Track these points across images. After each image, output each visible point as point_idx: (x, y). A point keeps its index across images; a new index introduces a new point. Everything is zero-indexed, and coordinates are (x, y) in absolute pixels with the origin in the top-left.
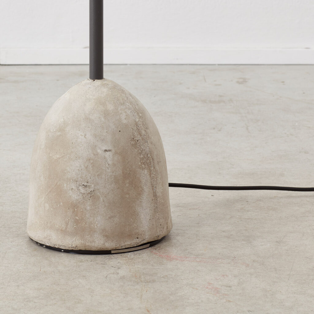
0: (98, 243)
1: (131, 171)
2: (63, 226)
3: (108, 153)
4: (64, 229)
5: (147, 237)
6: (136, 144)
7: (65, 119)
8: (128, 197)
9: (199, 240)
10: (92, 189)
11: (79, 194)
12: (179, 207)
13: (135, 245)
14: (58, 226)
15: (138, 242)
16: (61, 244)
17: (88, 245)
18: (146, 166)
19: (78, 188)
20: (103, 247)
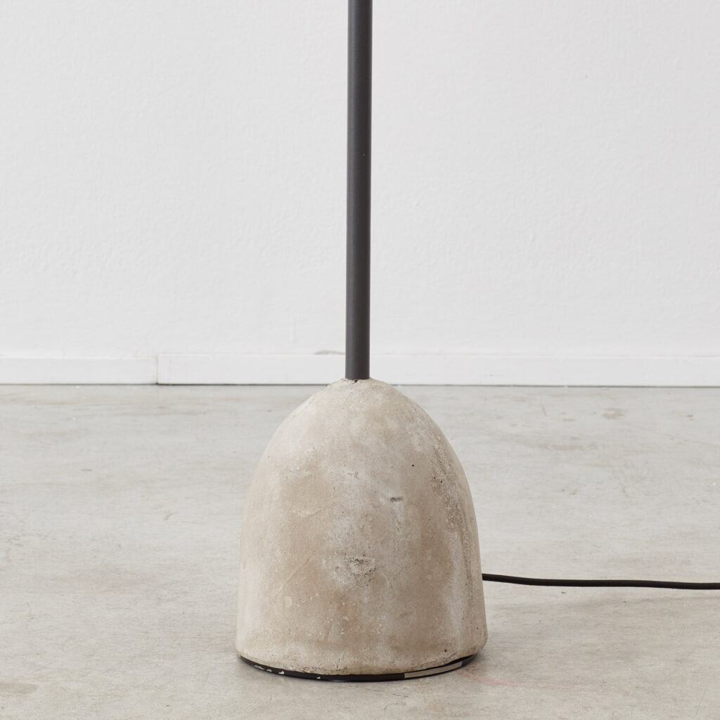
0: (383, 660)
1: (434, 533)
2: (320, 634)
3: (397, 503)
4: (322, 639)
5: (459, 649)
6: (439, 487)
7: (316, 448)
8: (430, 579)
9: (542, 657)
10: (372, 567)
11: (349, 575)
12: (506, 609)
13: (443, 664)
14: (310, 635)
15: (446, 657)
16: (317, 666)
17: (366, 666)
18: (456, 526)
19: (348, 565)
20: (392, 668)
